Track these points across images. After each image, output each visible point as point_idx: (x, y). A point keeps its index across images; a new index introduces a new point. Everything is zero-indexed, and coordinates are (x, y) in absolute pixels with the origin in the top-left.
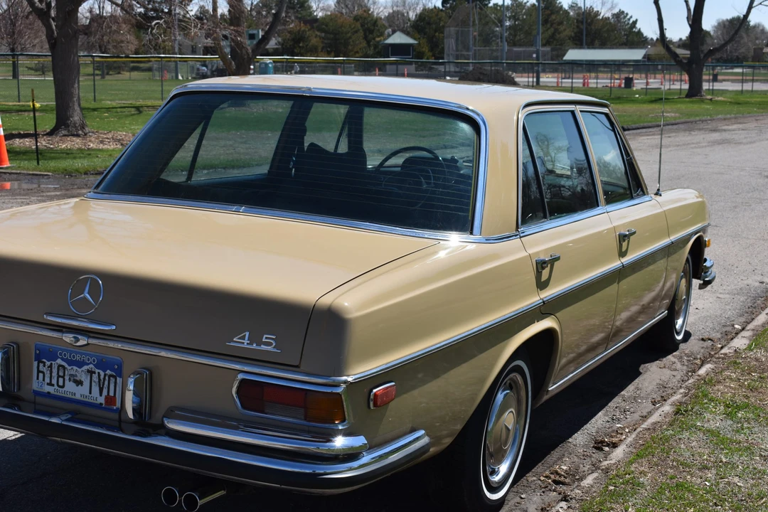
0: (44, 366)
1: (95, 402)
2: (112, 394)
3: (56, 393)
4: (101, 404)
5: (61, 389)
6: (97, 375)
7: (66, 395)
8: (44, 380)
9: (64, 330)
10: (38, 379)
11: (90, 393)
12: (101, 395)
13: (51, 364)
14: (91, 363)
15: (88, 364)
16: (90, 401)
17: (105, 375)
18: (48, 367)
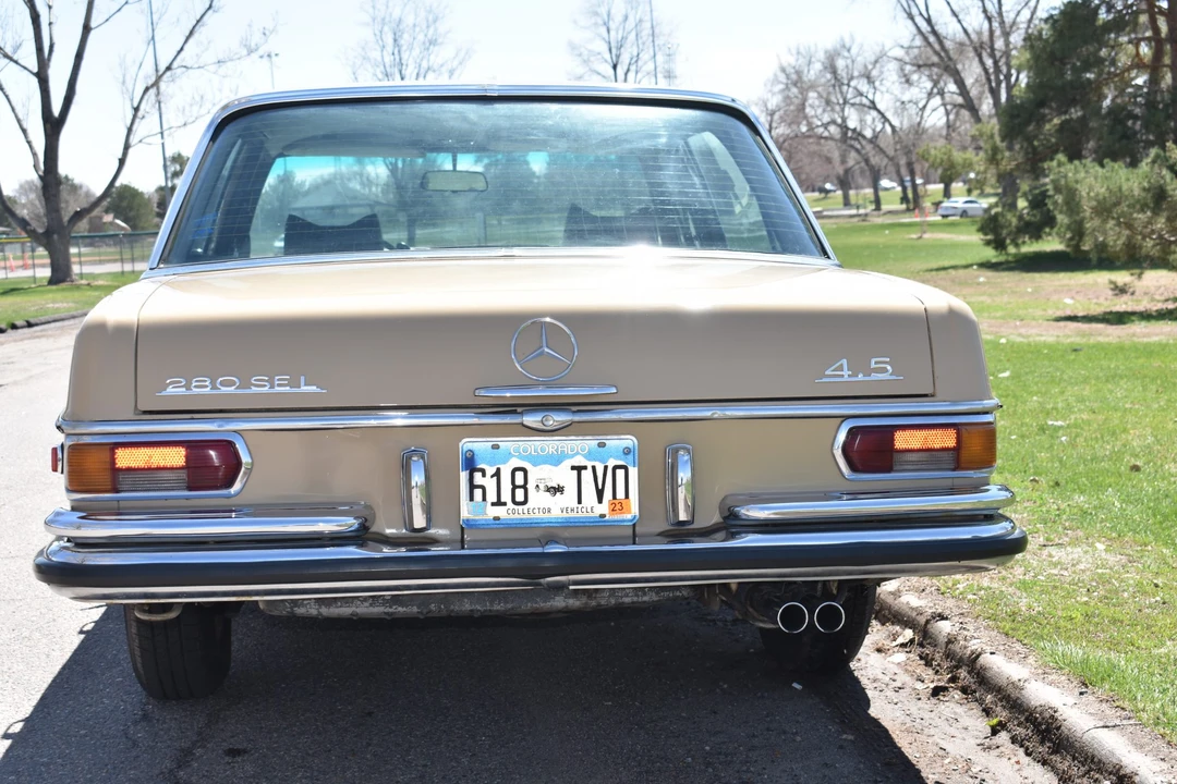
0: (484, 475)
1: (591, 515)
2: (621, 494)
3: (512, 516)
4: (603, 516)
5: (520, 508)
6: (590, 469)
7: (532, 516)
8: (484, 499)
9: (519, 410)
10: (472, 499)
11: (580, 502)
12: (600, 501)
13: (498, 469)
14: (578, 453)
15: (573, 456)
16: (580, 514)
17: (606, 467)
18: (492, 476)
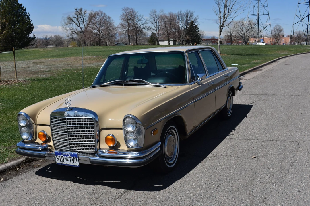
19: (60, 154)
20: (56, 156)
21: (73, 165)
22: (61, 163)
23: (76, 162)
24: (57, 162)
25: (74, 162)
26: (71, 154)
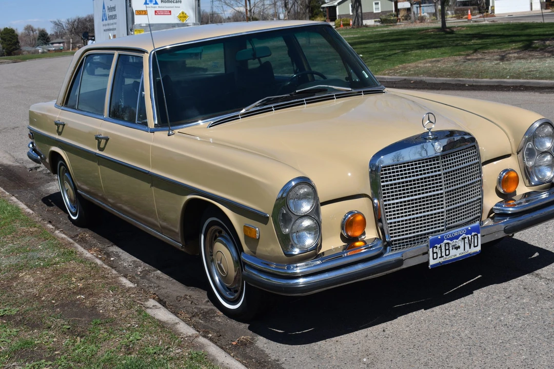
19: (442, 240)
20: (431, 250)
21: (470, 254)
22: (442, 260)
23: (476, 245)
24: (432, 262)
25: (472, 245)
26: (467, 229)
